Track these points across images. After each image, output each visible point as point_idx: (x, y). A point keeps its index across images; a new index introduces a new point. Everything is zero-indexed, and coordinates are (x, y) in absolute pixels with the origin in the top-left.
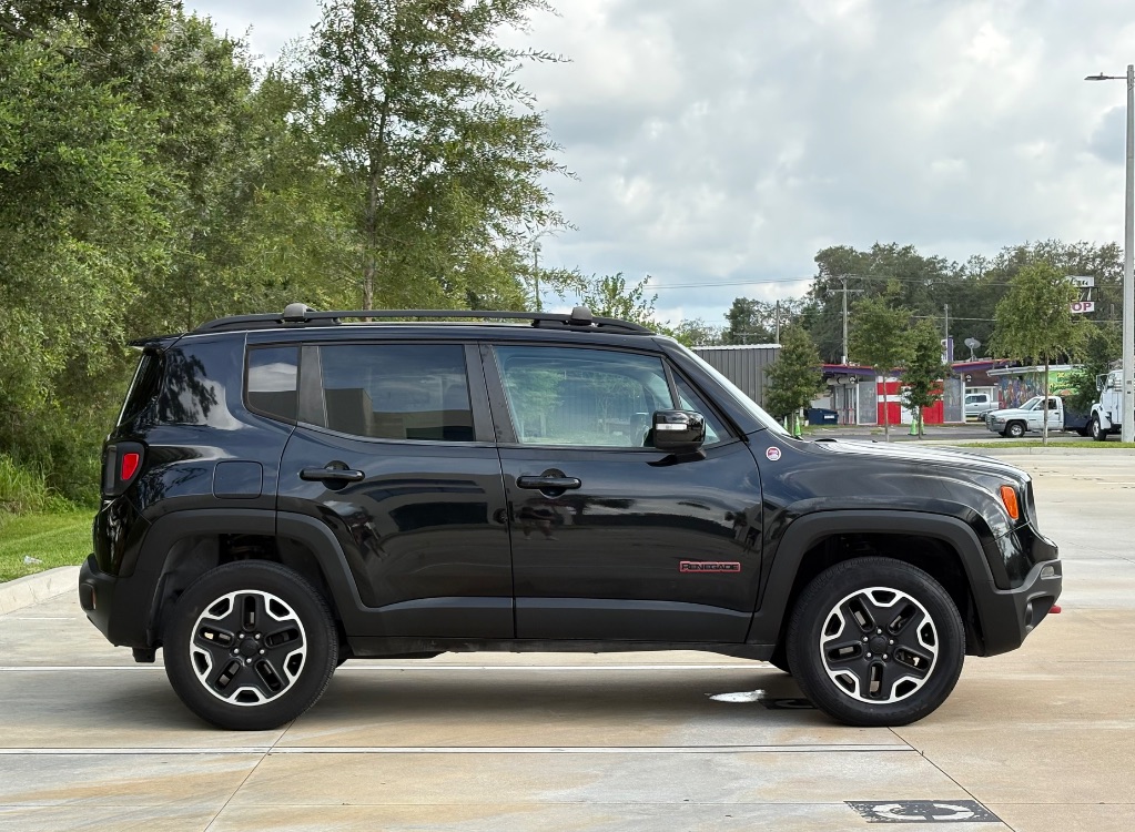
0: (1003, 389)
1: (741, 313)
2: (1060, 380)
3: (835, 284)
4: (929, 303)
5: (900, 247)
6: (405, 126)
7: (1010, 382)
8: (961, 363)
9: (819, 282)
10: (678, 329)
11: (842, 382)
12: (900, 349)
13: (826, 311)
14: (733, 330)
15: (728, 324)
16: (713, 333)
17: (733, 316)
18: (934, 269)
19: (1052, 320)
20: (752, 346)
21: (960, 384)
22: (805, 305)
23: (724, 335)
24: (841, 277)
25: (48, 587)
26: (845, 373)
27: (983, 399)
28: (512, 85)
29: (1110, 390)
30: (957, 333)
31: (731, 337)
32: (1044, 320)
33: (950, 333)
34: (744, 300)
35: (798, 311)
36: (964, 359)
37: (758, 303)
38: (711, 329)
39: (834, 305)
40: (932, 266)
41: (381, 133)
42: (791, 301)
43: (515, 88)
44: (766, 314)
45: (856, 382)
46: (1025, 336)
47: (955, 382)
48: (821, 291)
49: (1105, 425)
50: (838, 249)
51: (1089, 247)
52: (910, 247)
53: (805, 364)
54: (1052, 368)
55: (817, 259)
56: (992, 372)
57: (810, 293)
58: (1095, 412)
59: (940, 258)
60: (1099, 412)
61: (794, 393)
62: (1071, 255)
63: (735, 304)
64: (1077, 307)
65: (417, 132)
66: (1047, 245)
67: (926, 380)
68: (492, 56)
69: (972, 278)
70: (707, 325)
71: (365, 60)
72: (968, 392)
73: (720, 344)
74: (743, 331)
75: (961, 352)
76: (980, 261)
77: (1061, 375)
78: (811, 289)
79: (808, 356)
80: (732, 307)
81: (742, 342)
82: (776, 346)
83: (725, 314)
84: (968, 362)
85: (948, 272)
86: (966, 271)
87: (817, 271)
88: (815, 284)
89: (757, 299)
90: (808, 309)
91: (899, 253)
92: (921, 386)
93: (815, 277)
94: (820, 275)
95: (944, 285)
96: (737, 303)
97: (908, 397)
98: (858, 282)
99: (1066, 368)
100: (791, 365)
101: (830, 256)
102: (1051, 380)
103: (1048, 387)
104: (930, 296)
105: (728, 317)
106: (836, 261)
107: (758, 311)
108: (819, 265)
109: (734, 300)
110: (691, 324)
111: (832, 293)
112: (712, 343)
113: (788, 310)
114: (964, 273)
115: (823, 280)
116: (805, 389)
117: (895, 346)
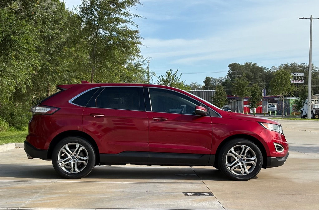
0: (278, 104)
1: (208, 80)
2: (293, 101)
3: (233, 73)
4: (260, 79)
5: (253, 64)
6: (103, 31)
7: (280, 102)
8: (267, 96)
9: (230, 72)
10: (190, 85)
11: (234, 101)
12: (246, 92)
13: (231, 81)
14: (206, 85)
15: (204, 84)
16: (200, 86)
17: (205, 82)
18: (262, 70)
19: (285, 85)
21: (267, 102)
22: (226, 79)
23: (203, 87)
24: (235, 71)
25: (7, 148)
26: (234, 98)
27: (274, 106)
28: (132, 22)
29: (306, 105)
30: (267, 88)
31: (205, 88)
32: (283, 85)
33: (265, 87)
34: (209, 77)
35: (224, 81)
36: (268, 95)
37: (213, 78)
38: (200, 85)
40: (261, 69)
41: (97, 33)
42: (222, 78)
43: (133, 22)
44: (215, 81)
45: (238, 101)
46: (278, 89)
47: (265, 101)
48: (230, 75)
49: (304, 114)
50: (234, 63)
51: (305, 64)
52: (255, 64)
53: (222, 96)
54: (292, 98)
55: (229, 66)
56: (276, 99)
57: (227, 76)
58: (302, 111)
59: (263, 67)
60: (303, 110)
61: (219, 103)
62: (300, 67)
63: (206, 78)
64: (299, 81)
65: (106, 34)
66: (293, 64)
67: (256, 101)
68: (126, 14)
69: (272, 72)
70: (198, 84)
71: (93, 15)
72: (269, 104)
73: (202, 89)
74: (208, 86)
75: (267, 93)
76: (275, 68)
78: (227, 75)
79: (223, 93)
80: (205, 79)
81: (208, 89)
82: (215, 90)
83: (203, 81)
84: (269, 96)
85: (266, 71)
86: (271, 71)
87: (229, 70)
88: (228, 73)
89: (212, 77)
90: (227, 80)
91: (252, 65)
92: (254, 102)
93: (228, 71)
94: (230, 71)
95: (264, 74)
96: (207, 78)
97: (251, 105)
98: (240, 73)
99: (295, 98)
100: (218, 96)
101: (232, 65)
102: (291, 102)
103: (290, 103)
104: (260, 77)
105: (204, 82)
106: (234, 67)
107: (212, 80)
108: (230, 68)
109: (206, 77)
110: (194, 84)
111: (233, 76)
112: (200, 89)
113: (221, 80)
114: (270, 71)
115: (231, 72)
116: (222, 102)
117: (245, 91)
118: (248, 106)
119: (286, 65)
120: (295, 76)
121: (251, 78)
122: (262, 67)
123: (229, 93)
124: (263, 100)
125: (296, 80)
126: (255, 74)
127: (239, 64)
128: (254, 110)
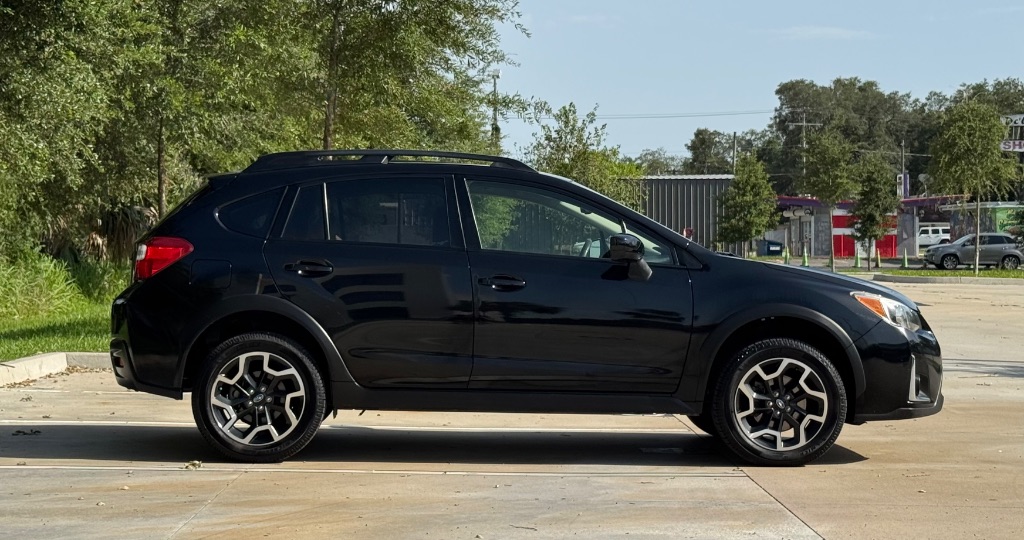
0: (954, 225)
1: (702, 142)
2: (1009, 216)
3: (794, 117)
4: (887, 138)
5: (861, 83)
7: (961, 218)
8: (914, 198)
9: (780, 114)
10: (640, 158)
11: (798, 214)
12: (845, 182)
13: (786, 143)
14: (694, 160)
15: (689, 155)
16: (675, 163)
17: (693, 147)
18: (895, 106)
20: (712, 177)
21: (913, 219)
22: (767, 138)
23: (685, 164)
24: (799, 110)
26: (800, 204)
30: (914, 169)
31: (689, 167)
33: (907, 167)
34: (706, 131)
35: (759, 144)
36: (918, 194)
37: (719, 134)
38: (673, 159)
39: (793, 138)
40: (892, 103)
42: (753, 133)
45: (811, 214)
46: (956, 172)
47: (908, 217)
48: (781, 123)
50: (797, 82)
52: (872, 83)
53: (757, 195)
54: (1001, 205)
55: (778, 92)
56: (947, 207)
57: (770, 126)
59: (900, 94)
63: (696, 135)
66: (1006, 84)
67: (876, 213)
69: (931, 115)
70: (668, 155)
72: (921, 227)
73: (681, 173)
74: (704, 162)
75: (915, 188)
76: (940, 99)
77: (1010, 212)
78: (772, 122)
79: (761, 187)
80: (693, 137)
81: (703, 173)
82: (731, 177)
83: (686, 145)
84: (922, 197)
85: (909, 109)
86: (926, 108)
87: (778, 104)
88: (775, 117)
89: (719, 130)
90: (770, 142)
91: (861, 89)
92: (871, 219)
93: (776, 110)
94: (781, 108)
95: (904, 122)
96: (699, 133)
97: (858, 230)
98: (817, 115)
99: (1013, 205)
100: (744, 195)
101: (790, 89)
102: (1001, 217)
103: (998, 223)
104: (889, 132)
105: (689, 148)
106: (796, 94)
107: (719, 142)
108: (780, 98)
109: (695, 131)
110: (653, 154)
111: (792, 127)
112: (674, 172)
113: (749, 143)
114: (924, 111)
115: (784, 114)
116: (757, 220)
117: (841, 178)
118: (847, 231)
119: (979, 89)
120: (1011, 127)
121: (856, 134)
122: (896, 93)
123: (781, 186)
124: (902, 211)
125: (1017, 142)
126: (870, 119)
127: (814, 86)
128: (870, 247)
